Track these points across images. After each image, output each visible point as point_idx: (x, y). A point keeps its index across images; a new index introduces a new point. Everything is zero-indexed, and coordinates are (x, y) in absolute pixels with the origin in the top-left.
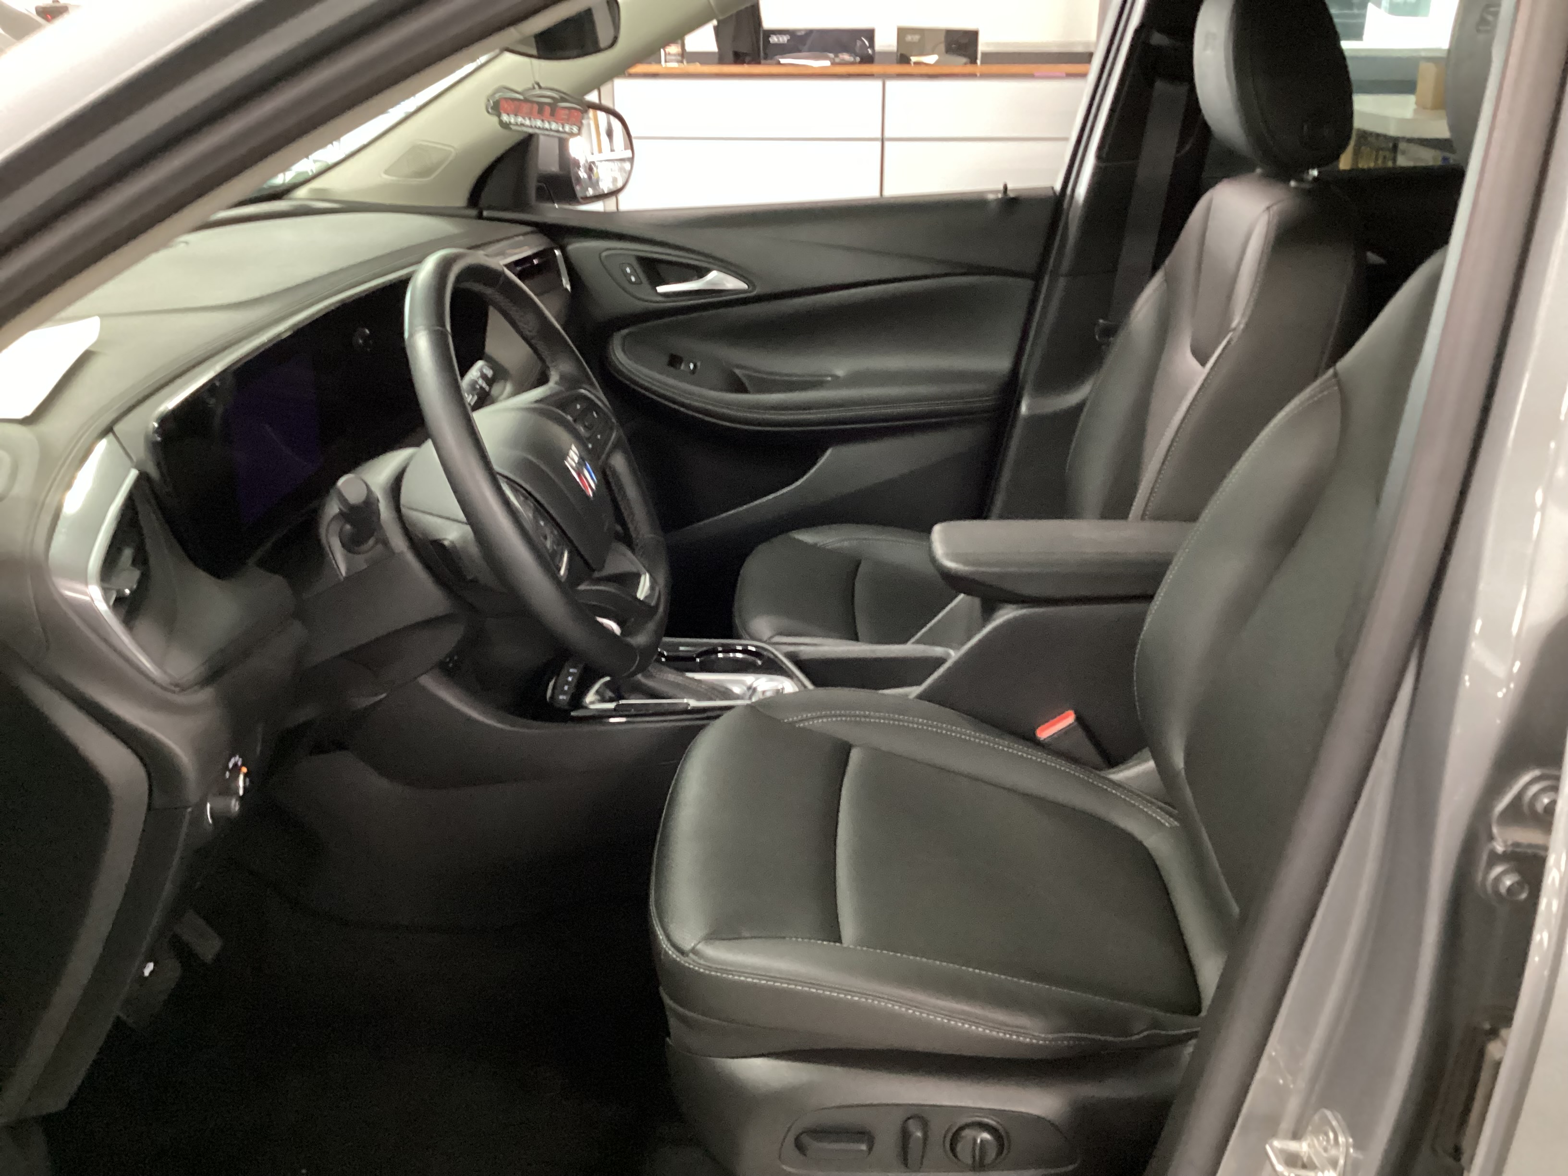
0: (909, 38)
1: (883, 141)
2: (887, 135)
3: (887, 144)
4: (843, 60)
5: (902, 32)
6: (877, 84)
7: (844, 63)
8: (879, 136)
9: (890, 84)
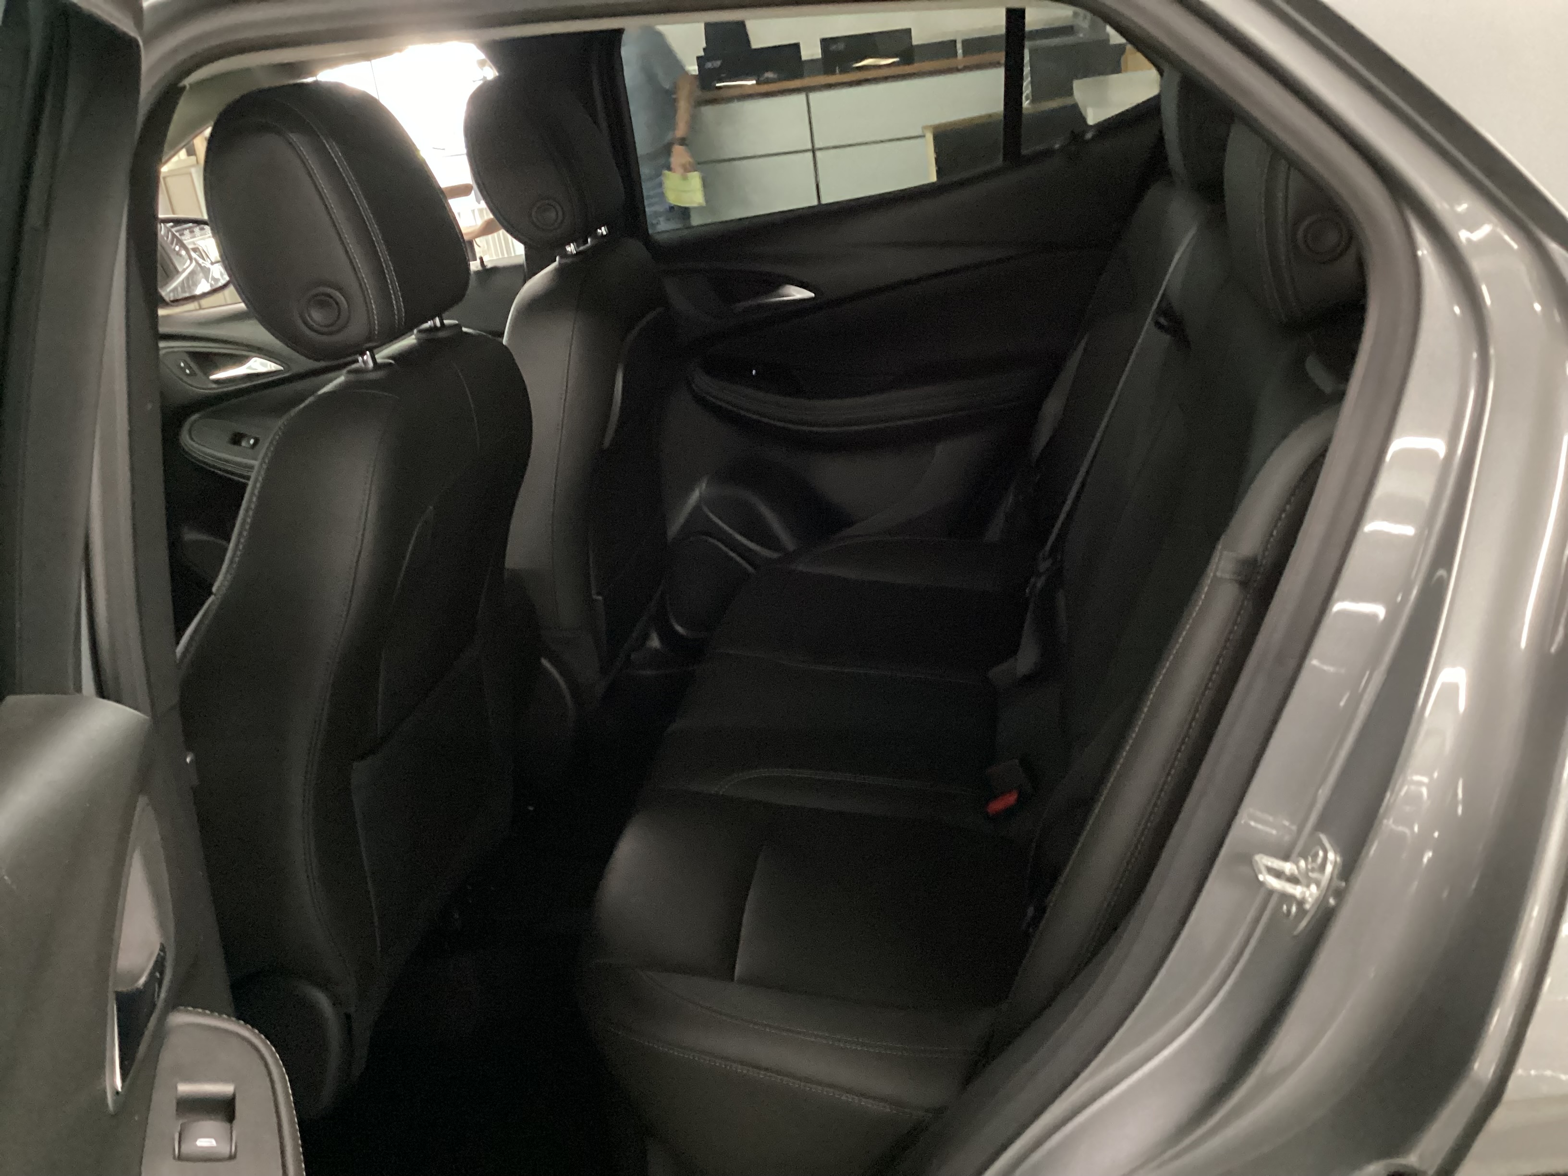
0: (833, 47)
1: (813, 151)
2: (817, 146)
3: (819, 154)
4: (767, 78)
5: (826, 43)
6: (802, 97)
7: (768, 81)
8: (809, 146)
9: (813, 96)
